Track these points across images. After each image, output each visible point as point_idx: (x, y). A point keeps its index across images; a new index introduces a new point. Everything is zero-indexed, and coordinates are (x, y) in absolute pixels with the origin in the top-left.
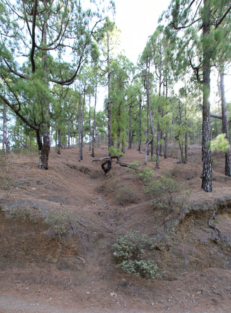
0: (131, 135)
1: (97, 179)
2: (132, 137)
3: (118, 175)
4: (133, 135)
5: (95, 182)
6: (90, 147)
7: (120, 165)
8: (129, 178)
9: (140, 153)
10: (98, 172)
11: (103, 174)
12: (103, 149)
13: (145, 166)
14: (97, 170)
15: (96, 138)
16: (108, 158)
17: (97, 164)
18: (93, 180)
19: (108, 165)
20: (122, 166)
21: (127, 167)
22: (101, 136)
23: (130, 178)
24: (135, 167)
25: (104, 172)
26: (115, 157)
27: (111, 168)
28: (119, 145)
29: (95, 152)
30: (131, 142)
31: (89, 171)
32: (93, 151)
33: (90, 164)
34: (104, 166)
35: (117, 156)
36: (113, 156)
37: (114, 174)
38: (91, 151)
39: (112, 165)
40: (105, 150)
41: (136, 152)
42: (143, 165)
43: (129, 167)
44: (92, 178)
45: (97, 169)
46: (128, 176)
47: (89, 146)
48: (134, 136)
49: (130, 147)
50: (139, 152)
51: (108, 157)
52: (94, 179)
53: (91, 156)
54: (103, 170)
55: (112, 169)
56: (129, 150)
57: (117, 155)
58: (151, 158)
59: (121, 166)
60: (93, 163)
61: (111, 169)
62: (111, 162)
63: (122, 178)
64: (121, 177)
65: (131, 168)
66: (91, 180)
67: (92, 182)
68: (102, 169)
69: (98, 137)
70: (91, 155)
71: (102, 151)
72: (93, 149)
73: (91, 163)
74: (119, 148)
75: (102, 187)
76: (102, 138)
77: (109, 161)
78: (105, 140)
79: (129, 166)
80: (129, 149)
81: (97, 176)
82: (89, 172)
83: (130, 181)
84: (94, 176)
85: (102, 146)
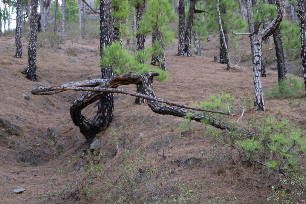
0: (187, 10)
1: (49, 164)
2: (191, 17)
3: (145, 145)
4: (193, 11)
5: (41, 178)
6: (19, 46)
7: (152, 108)
8: (196, 160)
9: (228, 68)
10: (52, 138)
11: (78, 144)
12: (72, 52)
13: (259, 114)
14: (49, 130)
15: (43, 17)
16: (97, 84)
17: (51, 107)
18: (29, 169)
19: (101, 110)
20: (160, 112)
21: (181, 115)
22: (67, 11)
23: (198, 156)
24: (215, 116)
25: (81, 138)
26: (127, 81)
27: (111, 119)
28: (141, 38)
29: (39, 63)
30: (186, 34)
31: (10, 133)
32: (30, 59)
33: (19, 106)
34: (83, 112)
35: (140, 77)
36: (121, 76)
37: (127, 141)
38: (25, 60)
39: (116, 110)
40: (83, 56)
41: (210, 65)
42: (249, 111)
43: (192, 118)
44: (23, 160)
45: (51, 126)
46: (191, 152)
47: (13, 41)
48: (195, 15)
49: (186, 50)
50: (225, 66)
51: (99, 80)
52: (34, 164)
53: (23, 76)
54: (78, 129)
55: (117, 125)
56: (179, 59)
57: (136, 74)
58: (277, 87)
59: (156, 111)
60: (31, 104)
61: (113, 124)
62: (112, 99)
63: (164, 157)
64: (161, 153)
65: (198, 120)
66: (17, 169)
67: (22, 175)
68: (72, 124)
69: (52, 13)
70: (25, 72)
71: (72, 61)
72: (32, 53)
73: (22, 101)
74: (142, 48)
75: (73, 195)
76: (67, 19)
77: (106, 93)
78: (80, 26)
79: (190, 114)
80: (179, 54)
81: (47, 151)
82: (11, 138)
83: (202, 170)
84: (35, 153)
85: (69, 44)
